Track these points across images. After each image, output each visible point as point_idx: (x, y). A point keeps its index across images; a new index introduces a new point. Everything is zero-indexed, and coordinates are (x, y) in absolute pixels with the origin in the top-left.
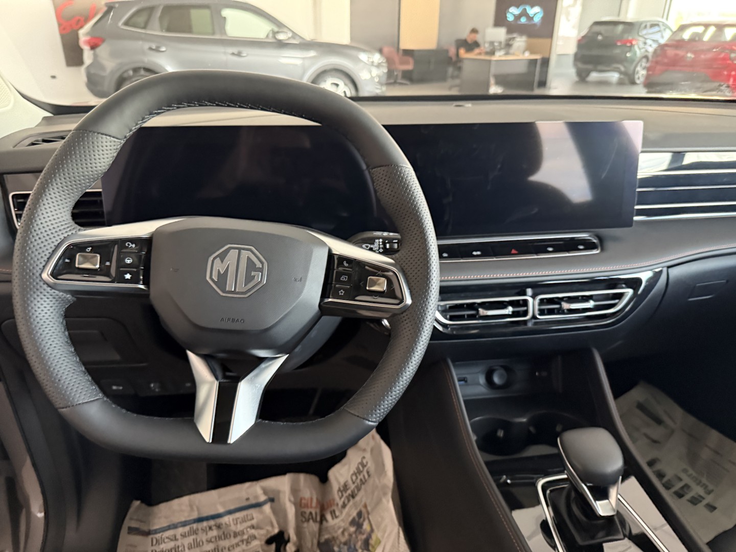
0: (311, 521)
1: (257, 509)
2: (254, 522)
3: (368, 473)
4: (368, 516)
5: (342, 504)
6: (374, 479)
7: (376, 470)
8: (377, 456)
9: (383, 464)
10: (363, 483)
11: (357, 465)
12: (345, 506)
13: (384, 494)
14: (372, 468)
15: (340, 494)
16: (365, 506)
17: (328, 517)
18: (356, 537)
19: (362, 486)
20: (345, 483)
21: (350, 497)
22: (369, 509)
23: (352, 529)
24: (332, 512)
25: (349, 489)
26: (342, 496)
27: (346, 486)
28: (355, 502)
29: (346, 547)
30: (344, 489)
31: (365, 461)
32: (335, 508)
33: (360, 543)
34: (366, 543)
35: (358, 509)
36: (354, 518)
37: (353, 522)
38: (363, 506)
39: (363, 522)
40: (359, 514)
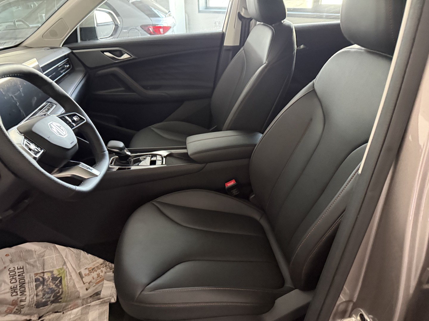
0: (22, 310)
3: (20, 268)
4: (43, 273)
5: (21, 294)
6: (28, 264)
7: (25, 260)
8: (20, 256)
9: (29, 251)
10: (22, 274)
11: (9, 276)
12: (24, 291)
13: (43, 256)
14: (21, 264)
15: (14, 294)
16: (36, 274)
17: (23, 303)
18: (47, 285)
19: (24, 275)
20: (11, 289)
21: (22, 285)
22: (41, 271)
23: (41, 288)
24: (21, 301)
25: (17, 286)
26: (17, 292)
27: (14, 288)
28: (29, 282)
29: (46, 295)
30: (15, 290)
31: (12, 269)
32: (20, 299)
33: (51, 284)
34: (54, 279)
35: (34, 280)
36: (36, 285)
37: (37, 287)
38: (35, 276)
39: (43, 278)
40: (37, 280)
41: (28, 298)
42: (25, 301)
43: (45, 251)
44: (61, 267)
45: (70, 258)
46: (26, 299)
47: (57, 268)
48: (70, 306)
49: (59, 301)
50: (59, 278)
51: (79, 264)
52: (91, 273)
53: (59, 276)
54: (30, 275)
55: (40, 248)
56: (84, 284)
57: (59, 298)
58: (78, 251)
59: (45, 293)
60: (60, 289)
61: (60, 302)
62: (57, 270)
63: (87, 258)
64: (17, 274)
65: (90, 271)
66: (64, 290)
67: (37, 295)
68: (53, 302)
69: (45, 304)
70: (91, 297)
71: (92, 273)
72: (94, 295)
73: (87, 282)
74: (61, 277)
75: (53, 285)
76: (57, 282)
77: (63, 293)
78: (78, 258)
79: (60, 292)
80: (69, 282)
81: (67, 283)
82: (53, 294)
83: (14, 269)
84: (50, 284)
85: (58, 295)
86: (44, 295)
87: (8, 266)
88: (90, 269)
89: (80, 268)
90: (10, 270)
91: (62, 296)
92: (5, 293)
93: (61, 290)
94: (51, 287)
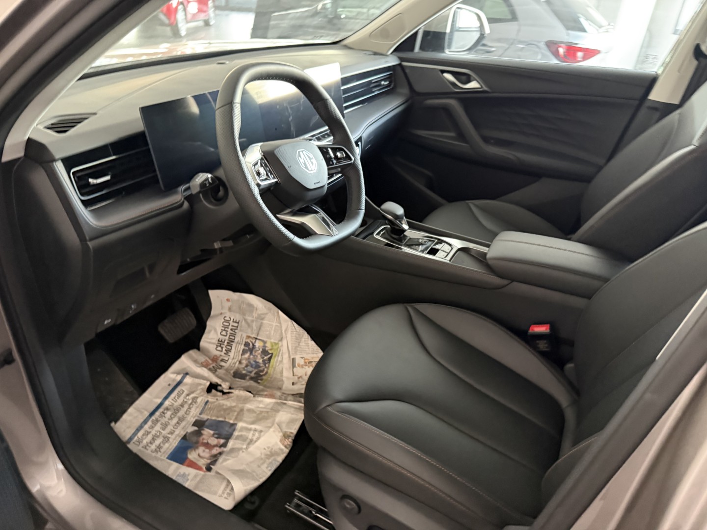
0: (218, 370)
1: (181, 385)
2: (186, 392)
3: (236, 322)
4: (256, 339)
5: (225, 352)
6: (245, 320)
7: (244, 314)
8: (240, 307)
9: (250, 306)
10: (235, 329)
11: (222, 325)
12: (230, 350)
13: (263, 319)
14: (238, 317)
15: (219, 348)
16: (249, 337)
17: (223, 364)
18: (254, 356)
19: (236, 331)
20: (219, 341)
21: (230, 343)
22: (253, 336)
23: (247, 355)
24: (222, 360)
25: (225, 340)
26: (222, 348)
27: (221, 341)
28: (237, 343)
29: (249, 367)
30: (221, 344)
31: (227, 318)
32: (221, 358)
33: (259, 356)
34: (265, 352)
35: (244, 343)
36: (244, 350)
37: (244, 352)
38: (246, 339)
39: (254, 345)
40: (247, 344)
41: (230, 361)
42: (226, 363)
43: (267, 314)
44: (277, 342)
45: (289, 335)
46: (227, 361)
47: (272, 341)
48: (265, 393)
49: (259, 381)
50: (270, 354)
51: (296, 348)
52: (306, 365)
53: (270, 352)
54: (242, 335)
55: (263, 307)
56: (293, 375)
57: (260, 378)
58: (301, 331)
59: (249, 364)
60: (266, 367)
61: (259, 383)
62: (271, 343)
63: (307, 345)
64: (230, 327)
65: (306, 363)
66: (269, 371)
67: (240, 362)
68: (252, 379)
69: (243, 377)
70: (293, 395)
71: (307, 367)
72: (298, 396)
73: (296, 375)
74: (272, 354)
75: (260, 359)
76: (265, 358)
77: (267, 375)
78: (298, 339)
79: (264, 372)
80: (277, 365)
81: (276, 365)
82: (256, 370)
83: (229, 319)
84: (257, 356)
85: (261, 374)
86: (247, 366)
87: (225, 313)
88: (307, 361)
89: (296, 353)
90: (225, 318)
91: (264, 377)
92: (210, 343)
93: (266, 370)
94: (257, 360)
